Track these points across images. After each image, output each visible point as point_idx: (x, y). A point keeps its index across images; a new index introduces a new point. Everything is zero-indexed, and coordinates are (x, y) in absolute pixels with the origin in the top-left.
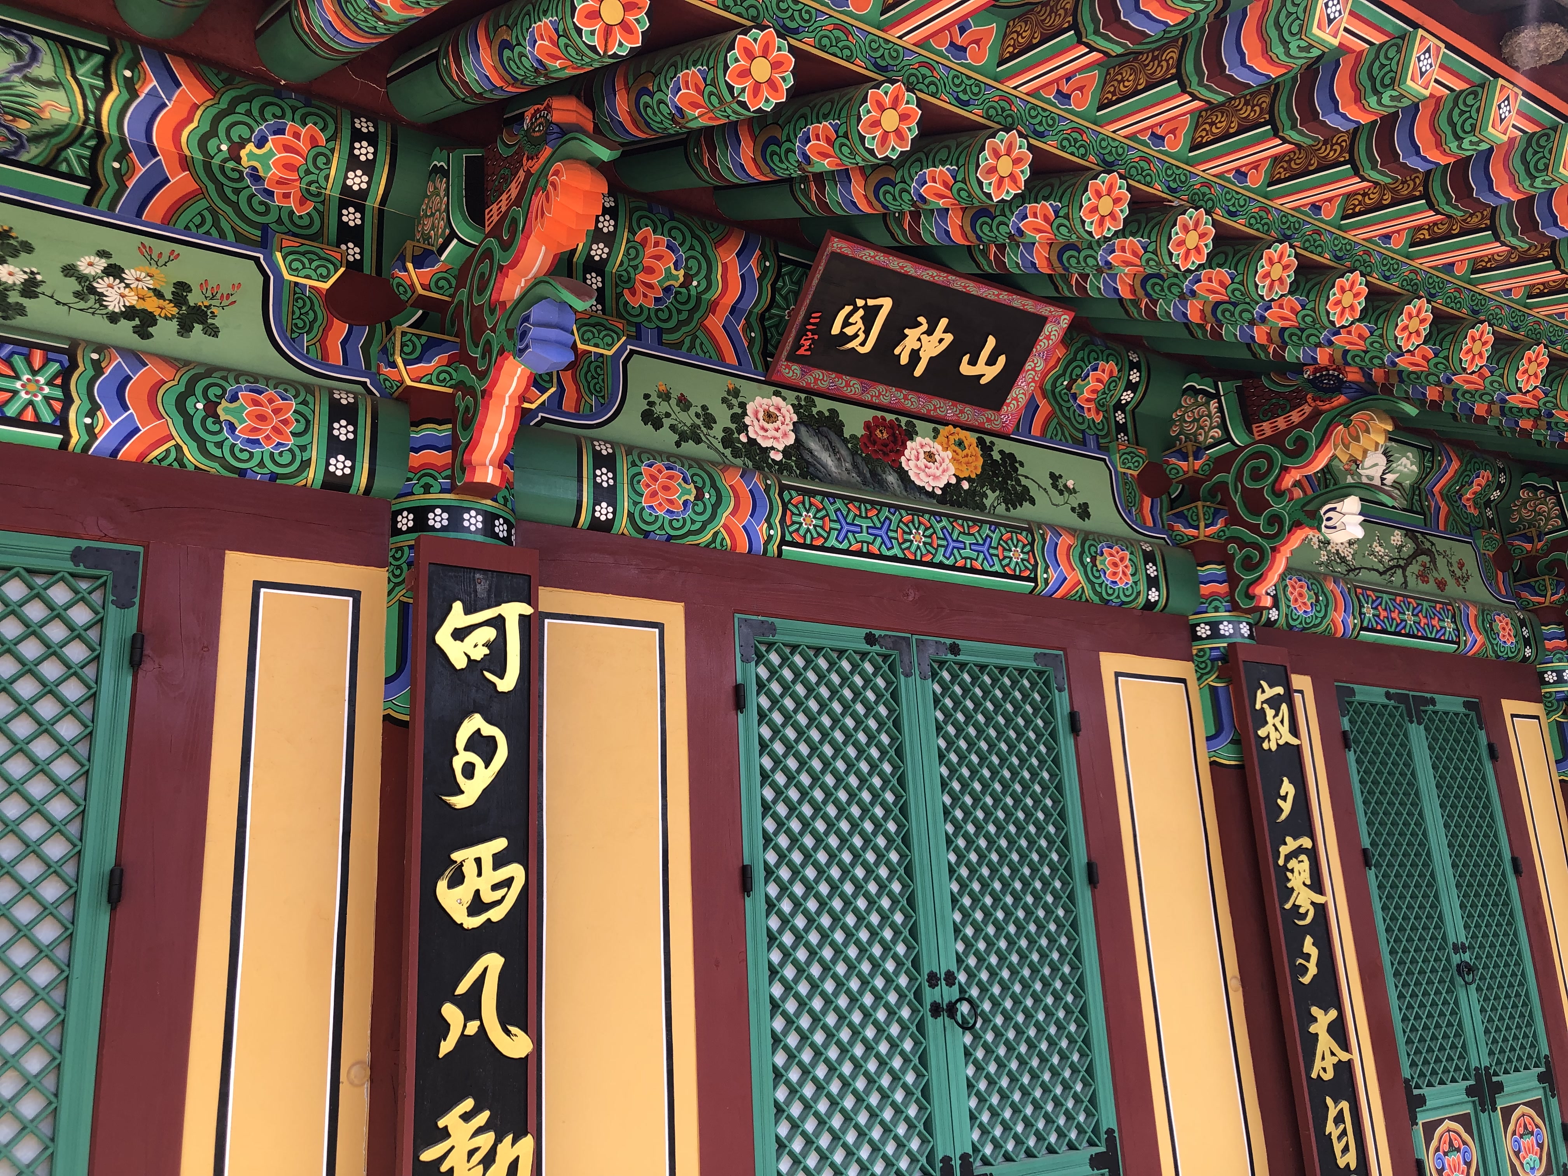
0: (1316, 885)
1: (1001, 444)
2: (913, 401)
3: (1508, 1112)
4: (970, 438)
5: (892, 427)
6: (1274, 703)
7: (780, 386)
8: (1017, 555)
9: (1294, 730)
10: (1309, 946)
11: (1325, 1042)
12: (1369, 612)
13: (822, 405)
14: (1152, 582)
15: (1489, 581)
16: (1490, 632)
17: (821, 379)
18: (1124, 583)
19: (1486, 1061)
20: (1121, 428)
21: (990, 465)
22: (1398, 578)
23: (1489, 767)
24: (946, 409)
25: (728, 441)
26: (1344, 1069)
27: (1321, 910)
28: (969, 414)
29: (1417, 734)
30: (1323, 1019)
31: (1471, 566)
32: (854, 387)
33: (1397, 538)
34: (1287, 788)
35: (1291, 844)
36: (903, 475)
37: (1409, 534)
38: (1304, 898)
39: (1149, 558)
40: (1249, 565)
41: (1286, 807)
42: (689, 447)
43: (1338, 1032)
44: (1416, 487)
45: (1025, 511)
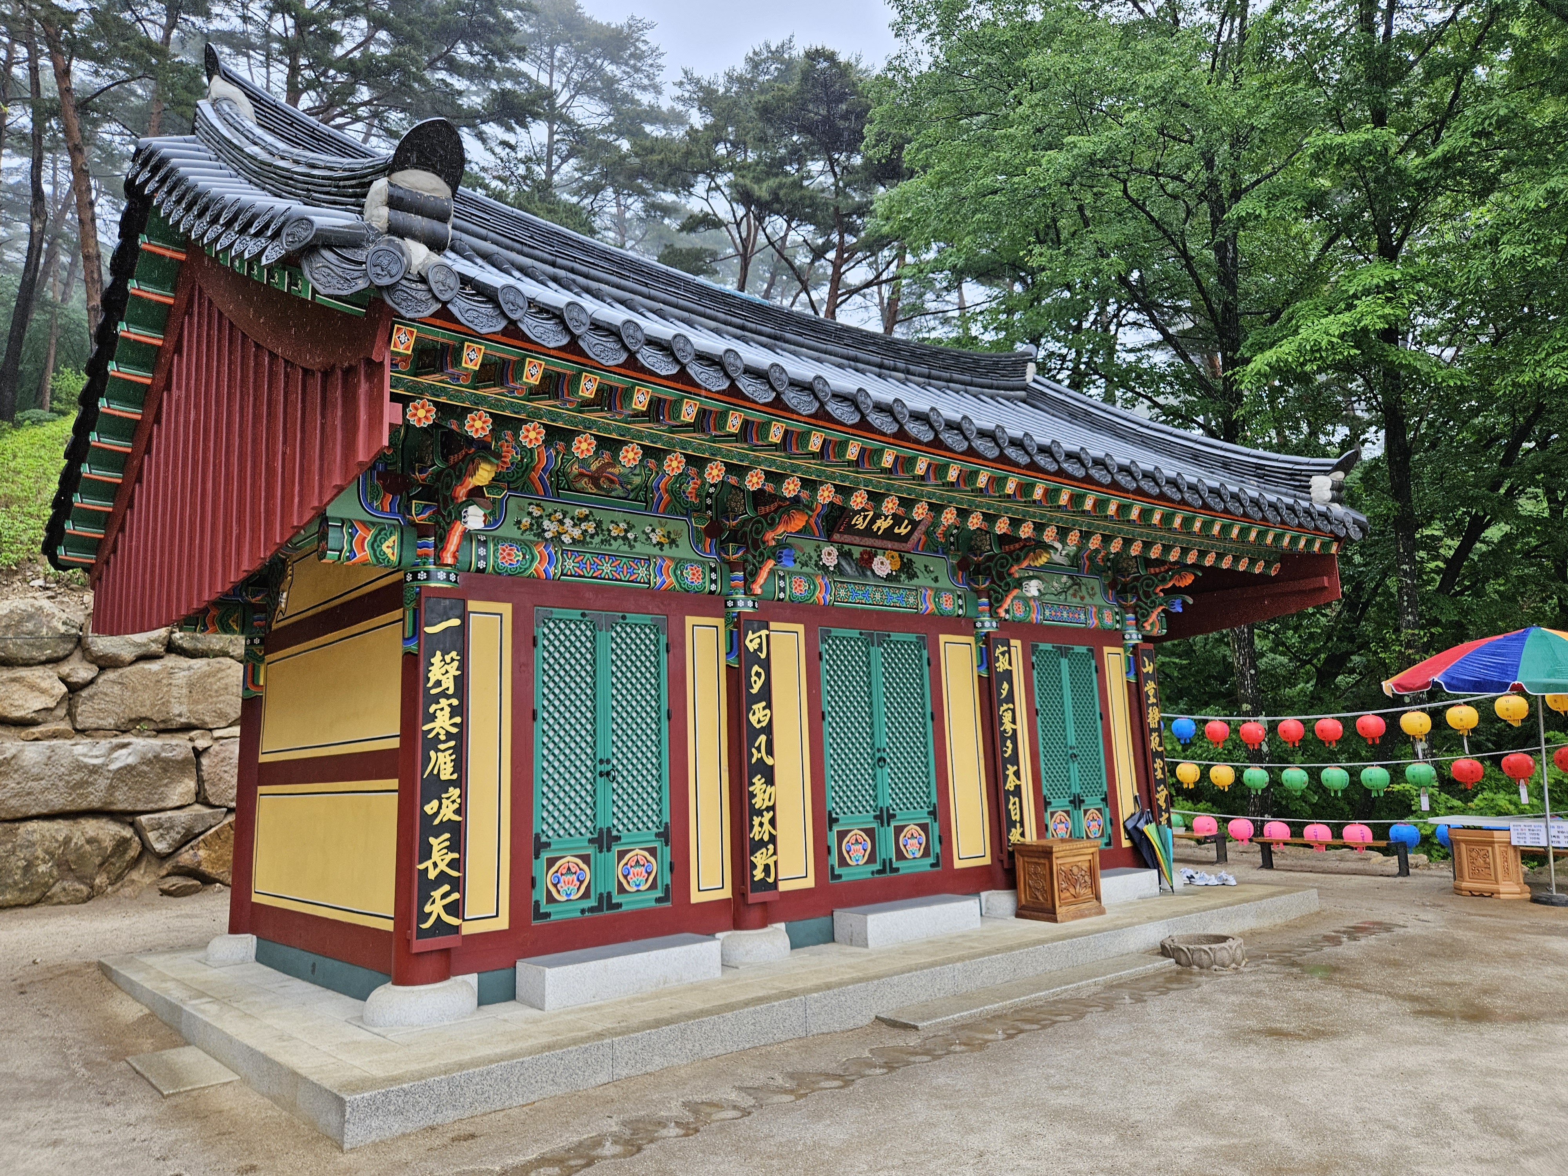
0: (1014, 721)
1: (907, 555)
2: (878, 543)
3: (1086, 812)
4: (896, 554)
5: (869, 553)
6: (1003, 654)
7: (831, 542)
8: (911, 600)
9: (1010, 664)
10: (1009, 743)
11: (1012, 777)
12: (1047, 613)
13: (846, 547)
14: (960, 607)
15: (1106, 593)
16: (1101, 619)
17: (847, 538)
18: (950, 608)
19: (1078, 791)
20: (952, 544)
21: (903, 565)
22: (1062, 597)
23: (1094, 676)
24: (889, 545)
25: (816, 565)
26: (1018, 788)
27: (1015, 731)
28: (896, 545)
29: (1064, 662)
30: (1011, 769)
31: (1097, 589)
32: (857, 540)
33: (1064, 579)
34: (1006, 686)
35: (1005, 706)
36: (873, 571)
37: (1071, 577)
38: (1008, 726)
39: (959, 597)
40: (997, 600)
41: (1004, 693)
42: (805, 569)
43: (1017, 774)
44: (1076, 555)
45: (915, 581)
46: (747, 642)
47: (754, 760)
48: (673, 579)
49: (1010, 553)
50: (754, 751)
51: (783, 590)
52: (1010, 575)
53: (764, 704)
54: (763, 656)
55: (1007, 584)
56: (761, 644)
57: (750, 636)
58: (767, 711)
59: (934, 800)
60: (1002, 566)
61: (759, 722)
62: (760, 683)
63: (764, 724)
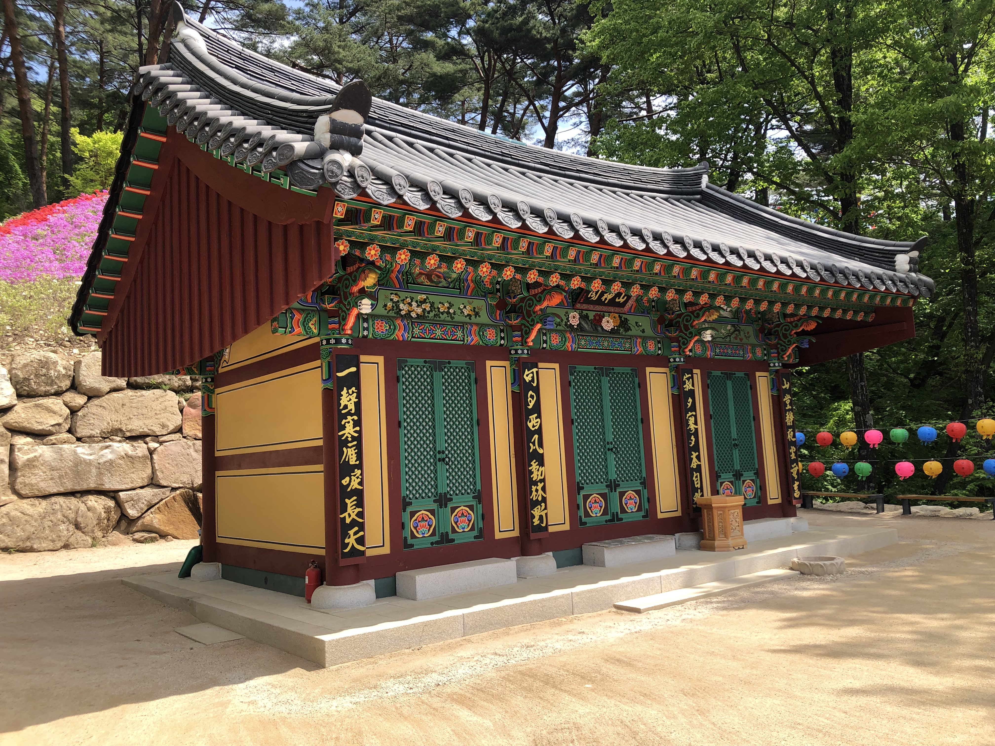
0: (696, 423)
1: (624, 316)
2: (605, 308)
3: (744, 482)
4: (617, 315)
5: (599, 315)
6: (688, 379)
7: (576, 309)
8: (627, 345)
9: (693, 386)
10: (693, 438)
11: (695, 460)
12: (718, 351)
13: (585, 312)
14: (659, 349)
15: (757, 336)
16: (754, 353)
17: (585, 306)
18: (652, 349)
19: (739, 468)
20: (653, 307)
21: (622, 322)
22: (728, 339)
23: (749, 391)
24: (612, 309)
25: (566, 325)
26: (699, 466)
27: (696, 430)
28: (617, 310)
29: (729, 384)
30: (694, 455)
31: (751, 333)
32: (591, 307)
33: (729, 327)
34: (690, 400)
35: (690, 414)
36: (602, 327)
37: (733, 326)
38: (692, 427)
39: (659, 342)
40: (684, 344)
41: (689, 405)
42: (559, 328)
43: (698, 457)
44: (737, 311)
45: (629, 333)
46: (525, 376)
47: (531, 451)
48: (478, 338)
49: (692, 312)
50: (531, 444)
51: (545, 342)
52: (692, 327)
53: (536, 415)
54: (535, 385)
55: (691, 333)
56: (533, 377)
57: (527, 372)
58: (538, 420)
59: (644, 475)
60: (687, 321)
61: (534, 426)
62: (533, 402)
63: (536, 428)
